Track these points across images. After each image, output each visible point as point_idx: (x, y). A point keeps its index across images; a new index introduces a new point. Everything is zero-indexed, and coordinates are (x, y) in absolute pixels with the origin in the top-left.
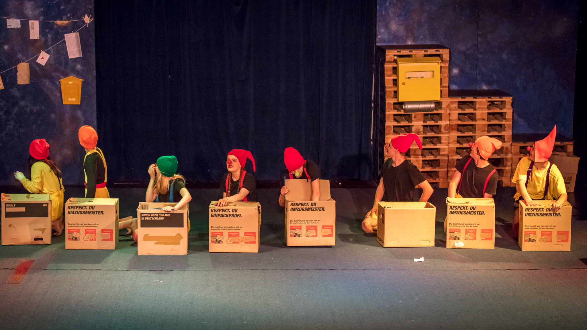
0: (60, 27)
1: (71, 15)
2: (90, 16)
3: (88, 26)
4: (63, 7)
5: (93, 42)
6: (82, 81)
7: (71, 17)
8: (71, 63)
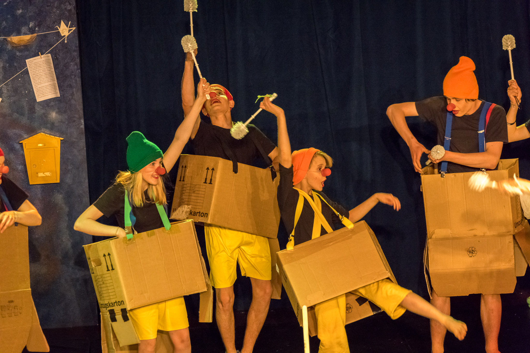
0: (16, 47)
1: (34, 23)
2: (70, 22)
3: (66, 42)
4: (20, 11)
5: (78, 69)
6: (61, 140)
7: (35, 28)
8: (39, 110)
